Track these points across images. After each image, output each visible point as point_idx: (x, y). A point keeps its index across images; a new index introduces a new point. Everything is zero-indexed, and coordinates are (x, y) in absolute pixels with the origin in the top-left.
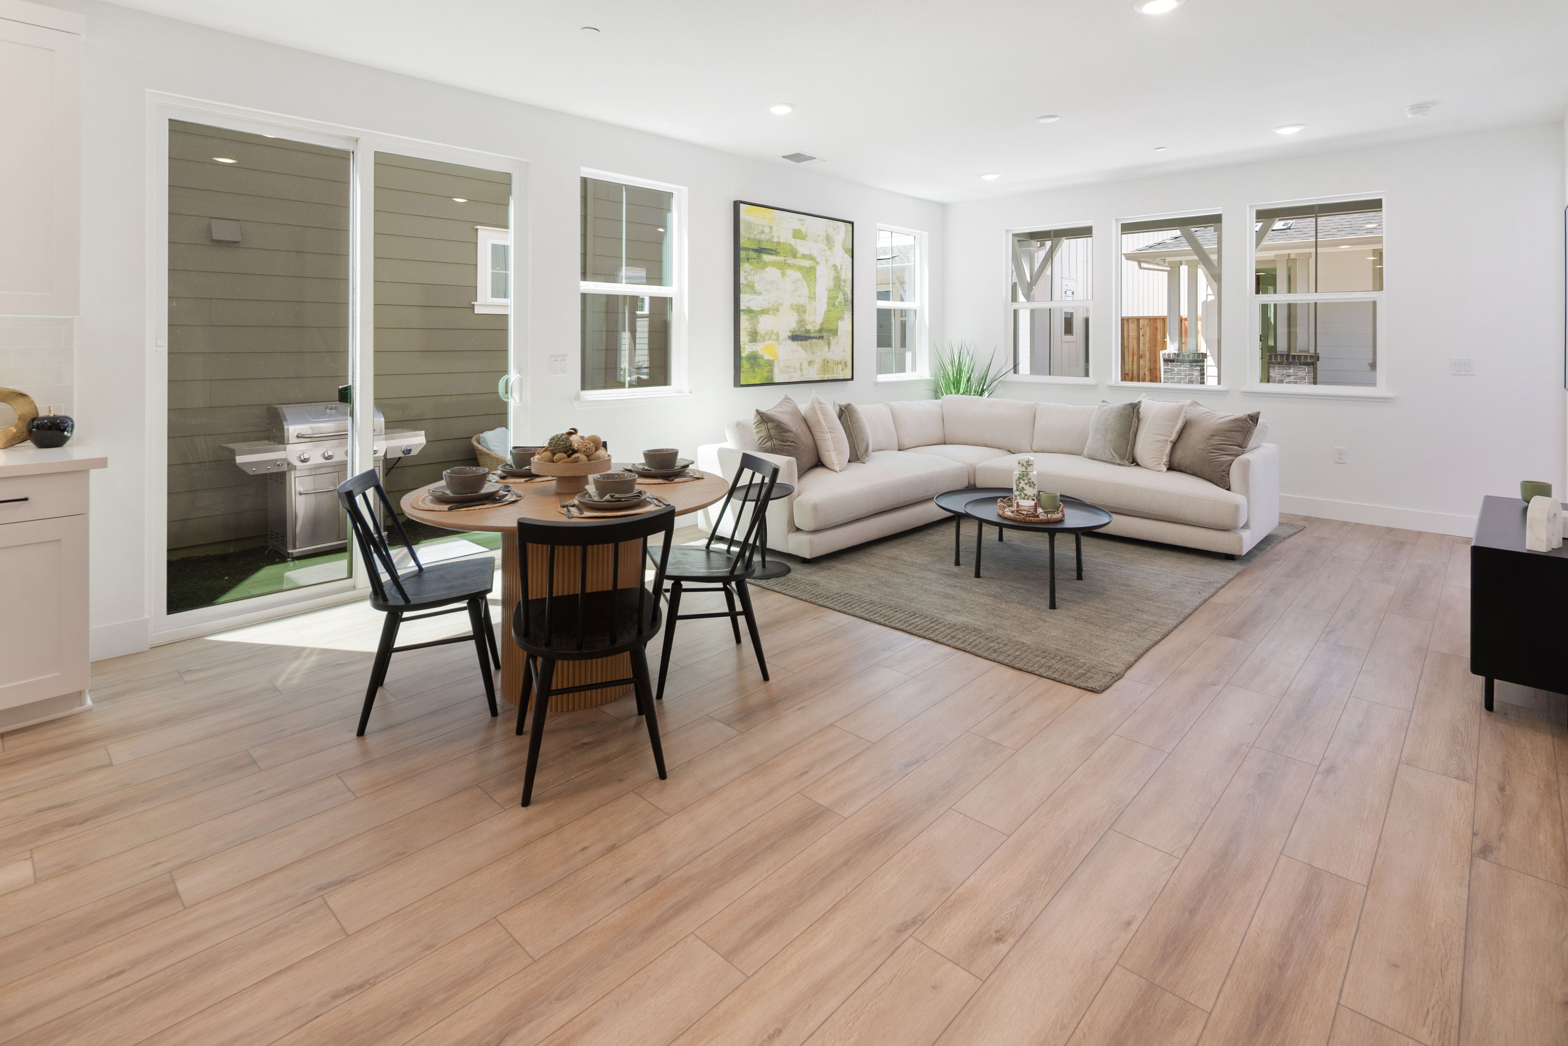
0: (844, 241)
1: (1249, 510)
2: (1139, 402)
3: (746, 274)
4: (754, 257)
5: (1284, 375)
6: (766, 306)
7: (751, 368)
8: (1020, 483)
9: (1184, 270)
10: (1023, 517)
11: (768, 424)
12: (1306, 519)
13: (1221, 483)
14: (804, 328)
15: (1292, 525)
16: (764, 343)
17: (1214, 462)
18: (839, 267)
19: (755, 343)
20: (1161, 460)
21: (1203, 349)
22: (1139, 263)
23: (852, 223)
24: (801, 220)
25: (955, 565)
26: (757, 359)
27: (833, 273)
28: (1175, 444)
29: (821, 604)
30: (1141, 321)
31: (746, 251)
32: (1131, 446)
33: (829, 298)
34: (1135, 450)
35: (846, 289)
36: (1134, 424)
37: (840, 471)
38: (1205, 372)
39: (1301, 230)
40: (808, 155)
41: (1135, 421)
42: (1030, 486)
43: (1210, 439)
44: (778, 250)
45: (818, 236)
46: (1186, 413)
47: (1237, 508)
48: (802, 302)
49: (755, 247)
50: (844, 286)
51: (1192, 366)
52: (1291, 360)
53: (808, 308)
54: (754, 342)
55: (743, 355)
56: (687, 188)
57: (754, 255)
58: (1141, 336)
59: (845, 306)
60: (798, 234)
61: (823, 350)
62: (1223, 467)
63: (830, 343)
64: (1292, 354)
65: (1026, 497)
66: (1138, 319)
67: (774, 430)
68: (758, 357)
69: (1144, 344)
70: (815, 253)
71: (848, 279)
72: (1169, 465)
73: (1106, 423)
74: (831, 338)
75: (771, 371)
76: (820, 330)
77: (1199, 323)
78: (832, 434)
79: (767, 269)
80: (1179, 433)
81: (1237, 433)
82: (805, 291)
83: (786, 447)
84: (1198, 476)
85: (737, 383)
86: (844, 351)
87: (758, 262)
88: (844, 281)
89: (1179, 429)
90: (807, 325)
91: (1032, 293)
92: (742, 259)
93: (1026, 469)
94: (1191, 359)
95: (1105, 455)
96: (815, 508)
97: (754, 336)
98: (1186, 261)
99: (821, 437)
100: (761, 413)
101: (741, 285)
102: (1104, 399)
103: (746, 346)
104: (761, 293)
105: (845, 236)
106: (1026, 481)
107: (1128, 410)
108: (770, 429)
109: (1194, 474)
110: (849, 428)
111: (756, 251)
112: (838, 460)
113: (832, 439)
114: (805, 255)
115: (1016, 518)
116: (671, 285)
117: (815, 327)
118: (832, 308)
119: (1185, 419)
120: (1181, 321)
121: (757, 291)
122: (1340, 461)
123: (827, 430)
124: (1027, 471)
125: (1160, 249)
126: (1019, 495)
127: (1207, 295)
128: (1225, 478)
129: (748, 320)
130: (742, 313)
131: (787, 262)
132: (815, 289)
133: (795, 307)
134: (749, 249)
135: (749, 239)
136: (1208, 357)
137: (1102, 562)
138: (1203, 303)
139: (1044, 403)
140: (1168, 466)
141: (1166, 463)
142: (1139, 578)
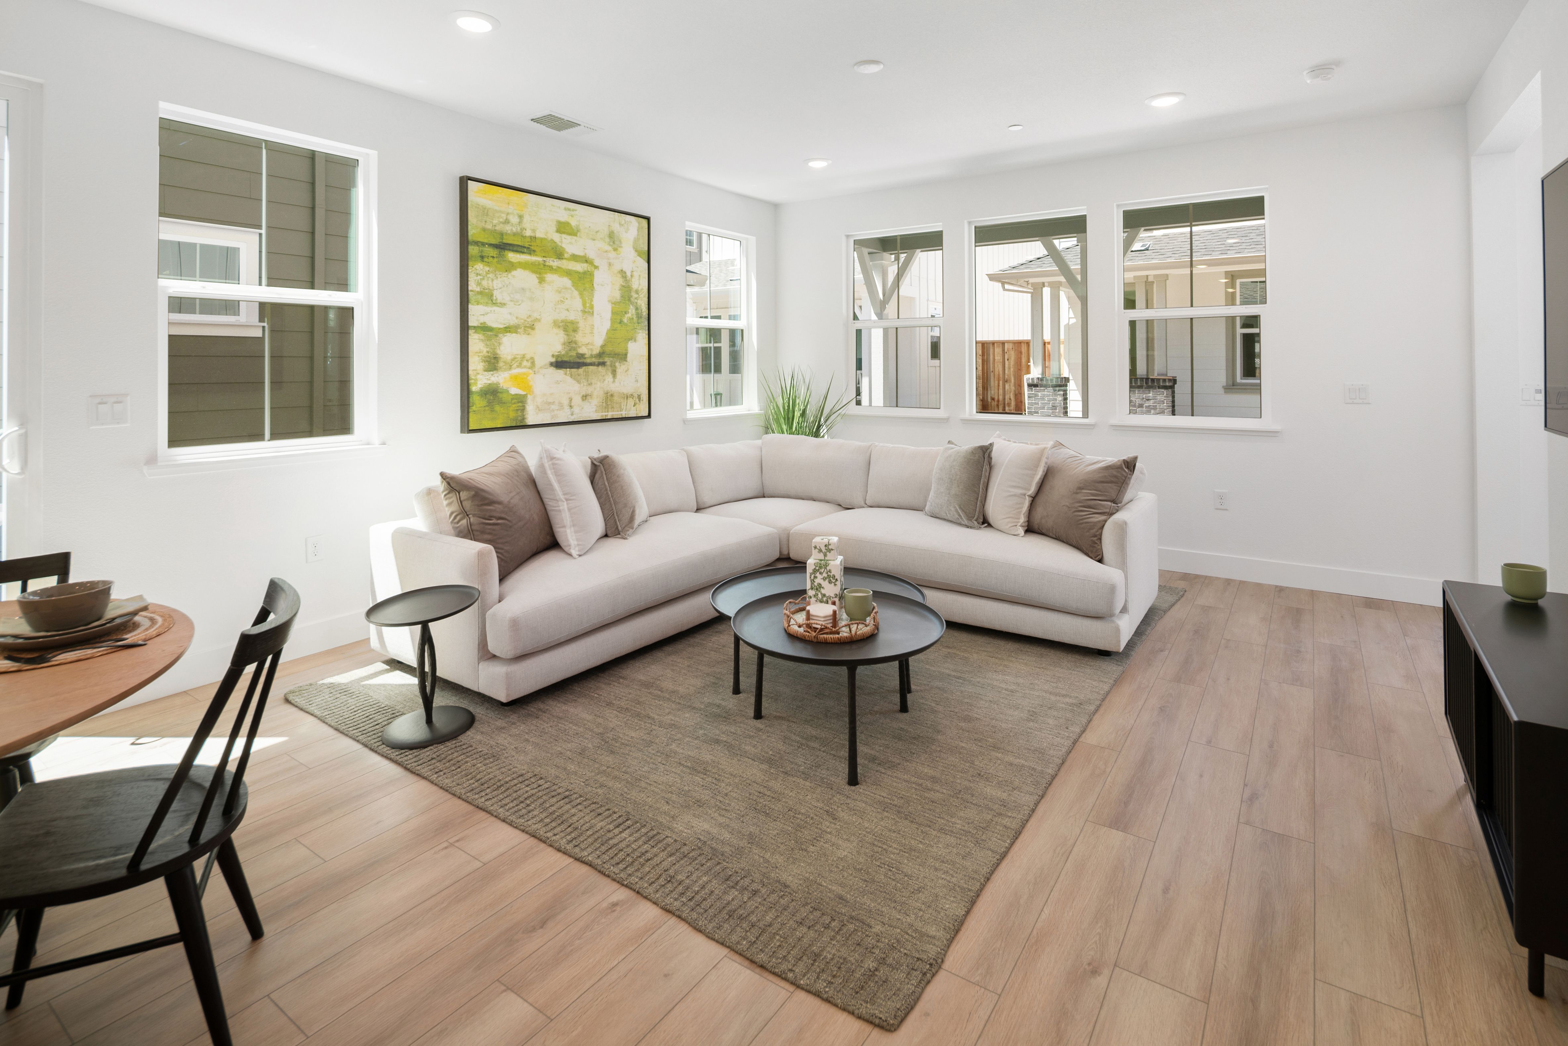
0: (636, 240)
1: (1126, 588)
2: (991, 444)
3: (479, 277)
4: (492, 255)
5: (1143, 399)
6: (513, 321)
7: (487, 406)
8: (815, 577)
9: (1047, 292)
10: (814, 634)
11: (461, 493)
12: (1185, 577)
13: (1092, 552)
14: (575, 352)
15: (1170, 588)
16: (510, 372)
17: (1082, 523)
18: (629, 274)
19: (495, 372)
20: (1016, 520)
21: (1065, 374)
22: (1003, 284)
23: (648, 219)
24: (569, 210)
25: (733, 694)
26: (500, 395)
27: (620, 281)
28: (1034, 499)
29: (481, 805)
30: (1006, 344)
31: (478, 246)
32: (981, 502)
33: (613, 313)
34: (985, 507)
35: (639, 302)
36: (985, 473)
37: (580, 556)
38: (1068, 396)
39: (1158, 251)
40: (566, 119)
41: (986, 469)
42: (830, 582)
43: (1077, 493)
44: (532, 248)
45: (597, 232)
46: (1047, 458)
47: (1112, 589)
48: (571, 317)
49: (493, 241)
50: (636, 298)
51: (1055, 390)
52: (1150, 384)
53: (581, 324)
54: (492, 371)
55: (474, 388)
56: (376, 152)
57: (493, 252)
58: (1006, 360)
59: (638, 323)
60: (563, 228)
61: (604, 380)
62: (1094, 530)
63: (615, 371)
64: (1151, 377)
65: (824, 600)
66: (1003, 343)
67: (470, 502)
68: (499, 391)
69: (1009, 368)
70: (591, 255)
71: (642, 289)
72: (1028, 526)
73: (951, 471)
74: (617, 364)
75: (523, 409)
76: (601, 355)
77: (1062, 346)
78: (569, 501)
79: (514, 273)
80: (1039, 485)
81: (1110, 485)
82: (576, 303)
83: (490, 527)
84: (1063, 542)
85: (466, 428)
86: (637, 381)
87: (498, 262)
88: (637, 292)
89: (1040, 479)
90: (579, 347)
91: (886, 312)
92: (472, 257)
93: (825, 555)
94: (1054, 383)
95: (950, 514)
96: (515, 624)
97: (493, 363)
98: (1049, 283)
99: (555, 507)
100: (448, 478)
101: (470, 293)
102: (950, 440)
103: (479, 376)
104: (505, 304)
105: (638, 235)
106: (825, 575)
107: (977, 455)
108: (464, 500)
109: (1058, 538)
110: (606, 490)
111: (497, 248)
112: (578, 540)
113: (569, 510)
114: (577, 256)
115: (804, 636)
116: (356, 291)
117: (592, 350)
118: (619, 325)
119: (1047, 466)
120: (1045, 344)
121: (498, 301)
122: (1222, 507)
123: (562, 497)
124: (826, 558)
125: (1022, 269)
126: (815, 596)
127: (1069, 318)
128: (1096, 545)
129: (482, 340)
130: (471, 332)
131: (547, 264)
132: (592, 300)
133: (561, 324)
134: (483, 244)
135: (484, 230)
136: (1070, 381)
137: (939, 672)
138: (1065, 326)
139: (882, 444)
140: (1026, 528)
141: (1024, 524)
142: (986, 701)
